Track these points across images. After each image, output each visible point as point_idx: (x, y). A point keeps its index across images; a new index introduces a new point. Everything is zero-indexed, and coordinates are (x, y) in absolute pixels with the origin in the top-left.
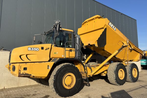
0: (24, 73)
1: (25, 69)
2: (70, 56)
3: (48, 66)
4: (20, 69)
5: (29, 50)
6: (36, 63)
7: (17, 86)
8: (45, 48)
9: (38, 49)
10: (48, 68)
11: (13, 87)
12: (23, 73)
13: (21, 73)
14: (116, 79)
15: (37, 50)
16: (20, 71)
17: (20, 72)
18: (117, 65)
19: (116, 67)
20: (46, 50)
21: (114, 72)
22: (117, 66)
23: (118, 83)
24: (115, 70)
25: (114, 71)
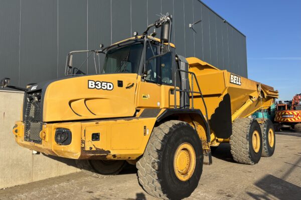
0: (94, 149)
1: (96, 137)
2: (171, 105)
3: (145, 127)
4: (83, 139)
5: (90, 87)
6: (119, 121)
7: (28, 182)
8: (125, 85)
9: (110, 86)
10: (145, 134)
11: (20, 183)
12: (91, 148)
13: (87, 149)
14: (250, 153)
15: (108, 88)
16: (83, 142)
17: (83, 146)
18: (250, 123)
19: (249, 128)
20: (127, 88)
21: (245, 137)
22: (250, 126)
23: (252, 160)
24: (248, 134)
25: (247, 137)
